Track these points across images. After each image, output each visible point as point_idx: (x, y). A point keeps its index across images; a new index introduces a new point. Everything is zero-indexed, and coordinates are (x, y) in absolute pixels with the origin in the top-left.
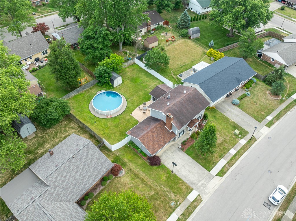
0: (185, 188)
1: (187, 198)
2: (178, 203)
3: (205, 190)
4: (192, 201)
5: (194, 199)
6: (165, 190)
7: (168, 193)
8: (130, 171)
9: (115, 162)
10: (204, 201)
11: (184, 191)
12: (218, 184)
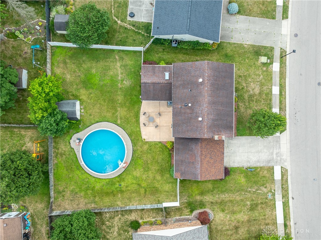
0: (266, 172)
1: (275, 179)
2: (273, 191)
3: (283, 158)
4: (281, 179)
5: (281, 174)
6: (254, 190)
7: (259, 191)
8: (213, 205)
9: (194, 210)
10: (289, 168)
11: (268, 176)
12: (288, 141)
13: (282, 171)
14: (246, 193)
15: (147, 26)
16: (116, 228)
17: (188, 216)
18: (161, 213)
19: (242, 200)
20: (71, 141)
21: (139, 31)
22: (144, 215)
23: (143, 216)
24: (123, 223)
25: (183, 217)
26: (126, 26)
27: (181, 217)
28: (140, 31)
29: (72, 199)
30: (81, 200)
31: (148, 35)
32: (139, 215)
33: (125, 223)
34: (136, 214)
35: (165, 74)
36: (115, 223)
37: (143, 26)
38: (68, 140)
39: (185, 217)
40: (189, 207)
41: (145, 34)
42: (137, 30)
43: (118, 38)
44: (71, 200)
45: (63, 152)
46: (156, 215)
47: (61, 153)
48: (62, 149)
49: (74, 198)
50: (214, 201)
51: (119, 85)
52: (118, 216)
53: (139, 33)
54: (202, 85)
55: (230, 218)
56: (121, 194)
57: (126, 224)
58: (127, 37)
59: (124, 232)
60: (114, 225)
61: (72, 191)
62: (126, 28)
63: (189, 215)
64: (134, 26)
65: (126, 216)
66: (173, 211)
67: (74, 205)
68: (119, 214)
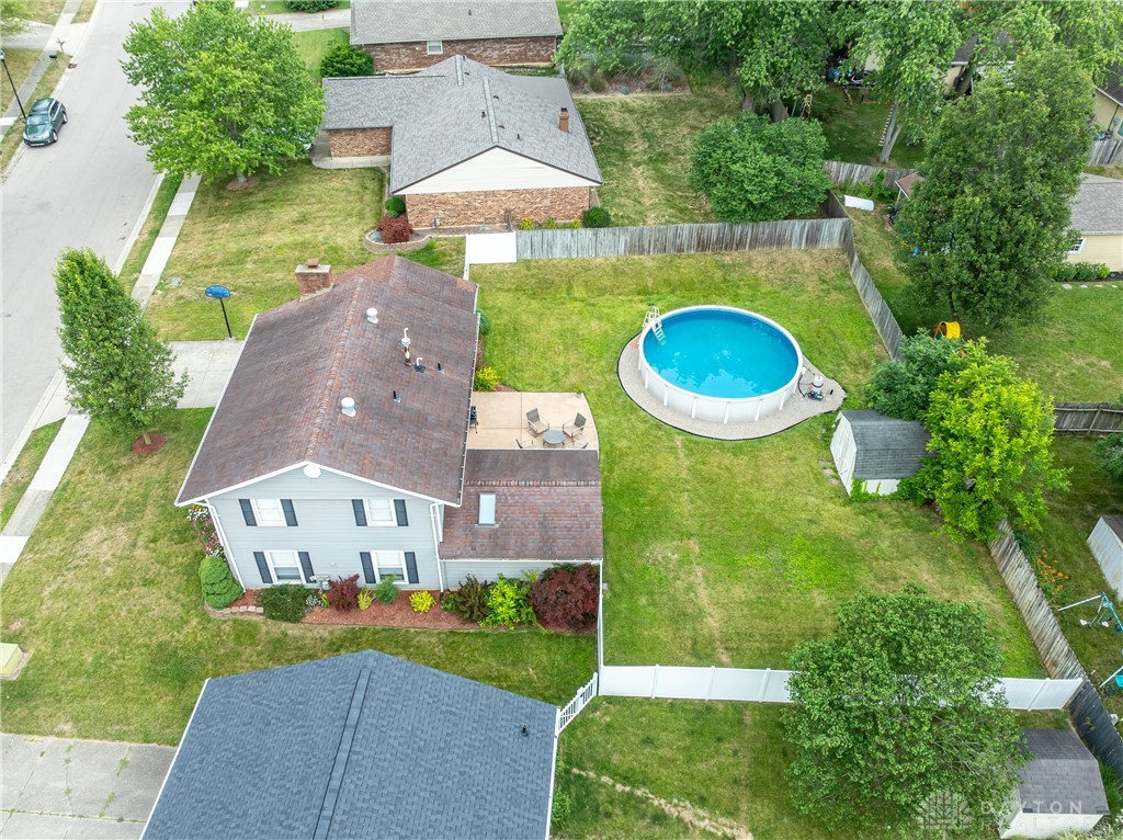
9: (423, 249)
15: (585, 820)
17: (439, 237)
19: (268, 271)
21: (628, 789)
26: (701, 812)
28: (619, 787)
29: (796, 276)
30: (767, 272)
31: (575, 771)
35: (497, 519)
37: (608, 815)
40: (435, 255)
41: (592, 774)
42: (639, 793)
43: (735, 752)
44: (796, 272)
49: (790, 278)
51: (697, 549)
53: (625, 779)
55: (316, 236)
58: (689, 760)
62: (702, 801)
64: (660, 818)
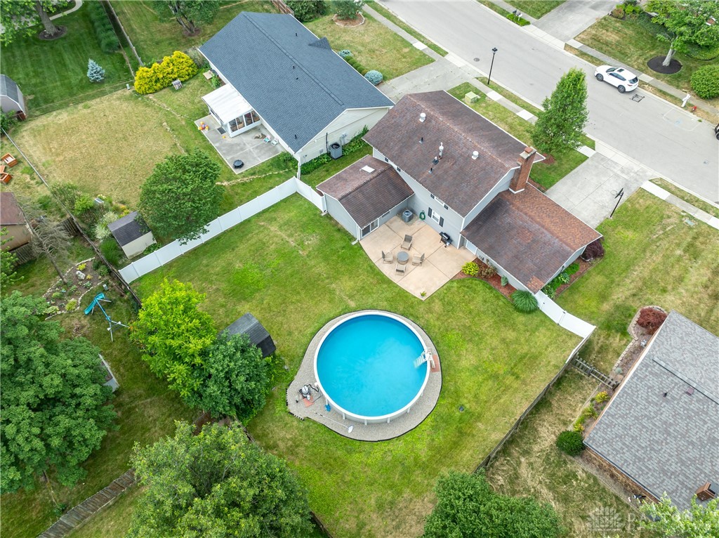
0: (642, 200)
1: (664, 199)
2: (685, 214)
3: (636, 171)
4: (669, 193)
5: (663, 189)
6: (661, 232)
7: (669, 228)
8: (640, 297)
9: (625, 329)
10: (658, 175)
11: (651, 202)
12: (615, 150)
13: (657, 185)
14: (658, 244)
15: (275, 162)
16: (545, 491)
17: (631, 344)
18: (584, 382)
19: (666, 257)
20: (292, 408)
21: (268, 174)
22: (562, 415)
23: (562, 418)
24: (545, 469)
25: (624, 353)
26: (242, 181)
27: (622, 355)
28: (271, 173)
29: (394, 523)
30: (417, 507)
31: (287, 170)
32: (554, 424)
33: (548, 464)
34: (548, 426)
36: (530, 483)
37: (269, 166)
38: (282, 411)
39: (627, 350)
40: (613, 331)
41: (281, 172)
42: (264, 175)
44: (397, 527)
45: (290, 443)
46: (581, 393)
47: (288, 448)
48: (283, 439)
49: (397, 517)
50: (635, 291)
51: (301, 252)
52: (521, 462)
53: (270, 176)
54: (430, 121)
55: (687, 290)
56: (480, 421)
57: (553, 465)
59: (565, 484)
60: (532, 490)
61: (380, 507)
63: (628, 341)
64: (254, 174)
65: (536, 448)
66: (599, 361)
67: (413, 530)
68: (519, 458)
